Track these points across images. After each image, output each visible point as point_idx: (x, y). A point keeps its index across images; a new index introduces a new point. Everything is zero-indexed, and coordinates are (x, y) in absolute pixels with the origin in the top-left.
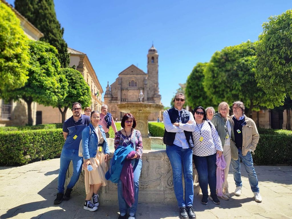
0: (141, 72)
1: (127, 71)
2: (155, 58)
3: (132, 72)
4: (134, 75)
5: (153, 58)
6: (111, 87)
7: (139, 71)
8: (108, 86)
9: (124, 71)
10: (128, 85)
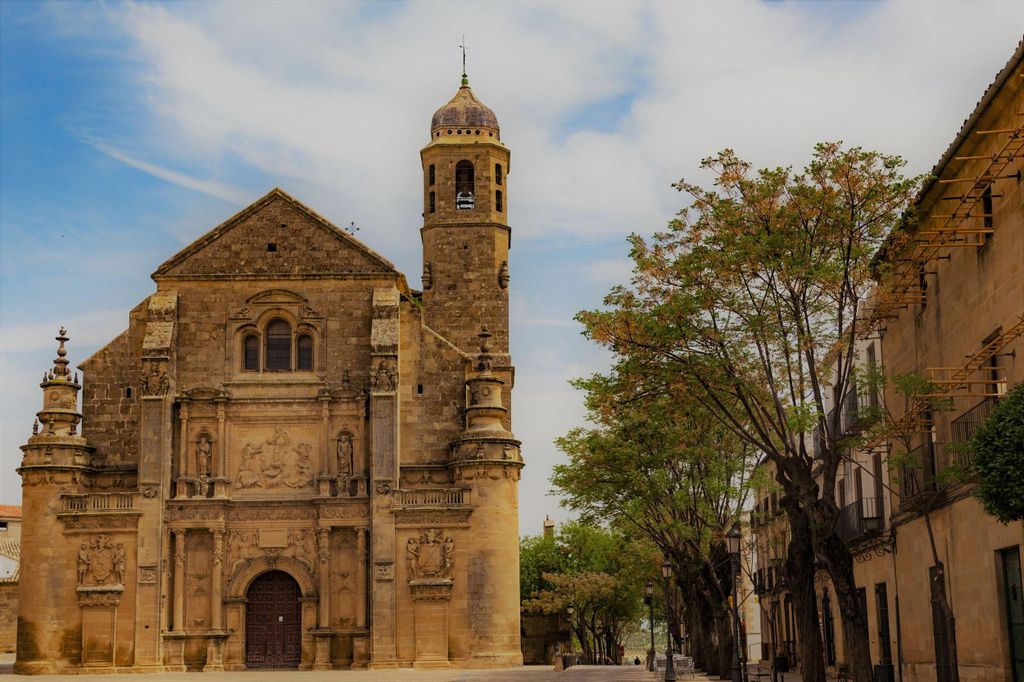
0: (344, 253)
1: (227, 247)
2: (485, 172)
3: (272, 248)
4: (286, 276)
5: (465, 175)
6: (86, 381)
7: (331, 245)
8: (61, 365)
9: (198, 246)
10: (238, 363)
